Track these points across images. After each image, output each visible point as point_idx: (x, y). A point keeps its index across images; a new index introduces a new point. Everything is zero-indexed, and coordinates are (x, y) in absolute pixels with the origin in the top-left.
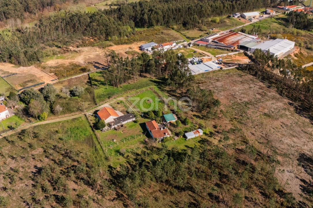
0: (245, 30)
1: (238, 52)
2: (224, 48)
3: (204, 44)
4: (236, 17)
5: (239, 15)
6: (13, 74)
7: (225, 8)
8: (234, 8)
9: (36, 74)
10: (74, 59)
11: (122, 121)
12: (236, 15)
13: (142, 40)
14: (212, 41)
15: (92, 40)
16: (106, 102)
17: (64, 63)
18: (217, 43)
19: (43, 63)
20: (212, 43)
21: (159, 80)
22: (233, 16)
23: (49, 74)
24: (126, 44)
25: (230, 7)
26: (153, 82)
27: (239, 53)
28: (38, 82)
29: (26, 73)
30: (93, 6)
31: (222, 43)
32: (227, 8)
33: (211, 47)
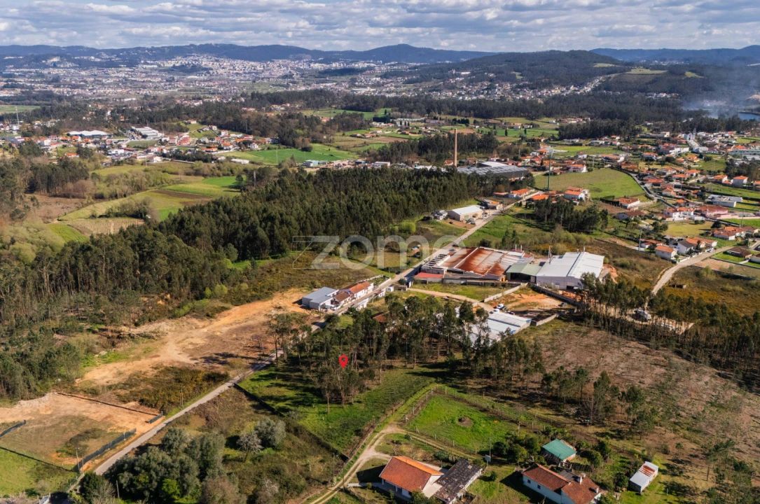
0: (490, 242)
1: (518, 287)
2: (483, 282)
3: (437, 278)
4: (441, 218)
5: (446, 214)
6: (17, 426)
7: (411, 203)
8: (425, 201)
9: (84, 414)
10: (158, 356)
11: (458, 482)
12: (441, 215)
13: (288, 287)
14: (448, 271)
15: (160, 302)
16: (363, 447)
17: (138, 369)
18: (461, 273)
19: (77, 381)
20: (451, 275)
21: (431, 370)
22: (436, 218)
23: (124, 405)
24: (259, 299)
25: (419, 199)
26: (425, 377)
27: (520, 289)
28: (111, 433)
29: (51, 415)
30: (56, 221)
31: (472, 272)
32: (414, 202)
33: (451, 283)
